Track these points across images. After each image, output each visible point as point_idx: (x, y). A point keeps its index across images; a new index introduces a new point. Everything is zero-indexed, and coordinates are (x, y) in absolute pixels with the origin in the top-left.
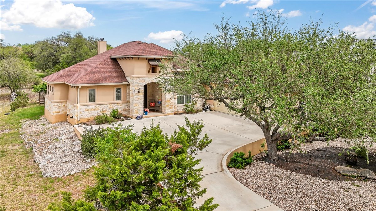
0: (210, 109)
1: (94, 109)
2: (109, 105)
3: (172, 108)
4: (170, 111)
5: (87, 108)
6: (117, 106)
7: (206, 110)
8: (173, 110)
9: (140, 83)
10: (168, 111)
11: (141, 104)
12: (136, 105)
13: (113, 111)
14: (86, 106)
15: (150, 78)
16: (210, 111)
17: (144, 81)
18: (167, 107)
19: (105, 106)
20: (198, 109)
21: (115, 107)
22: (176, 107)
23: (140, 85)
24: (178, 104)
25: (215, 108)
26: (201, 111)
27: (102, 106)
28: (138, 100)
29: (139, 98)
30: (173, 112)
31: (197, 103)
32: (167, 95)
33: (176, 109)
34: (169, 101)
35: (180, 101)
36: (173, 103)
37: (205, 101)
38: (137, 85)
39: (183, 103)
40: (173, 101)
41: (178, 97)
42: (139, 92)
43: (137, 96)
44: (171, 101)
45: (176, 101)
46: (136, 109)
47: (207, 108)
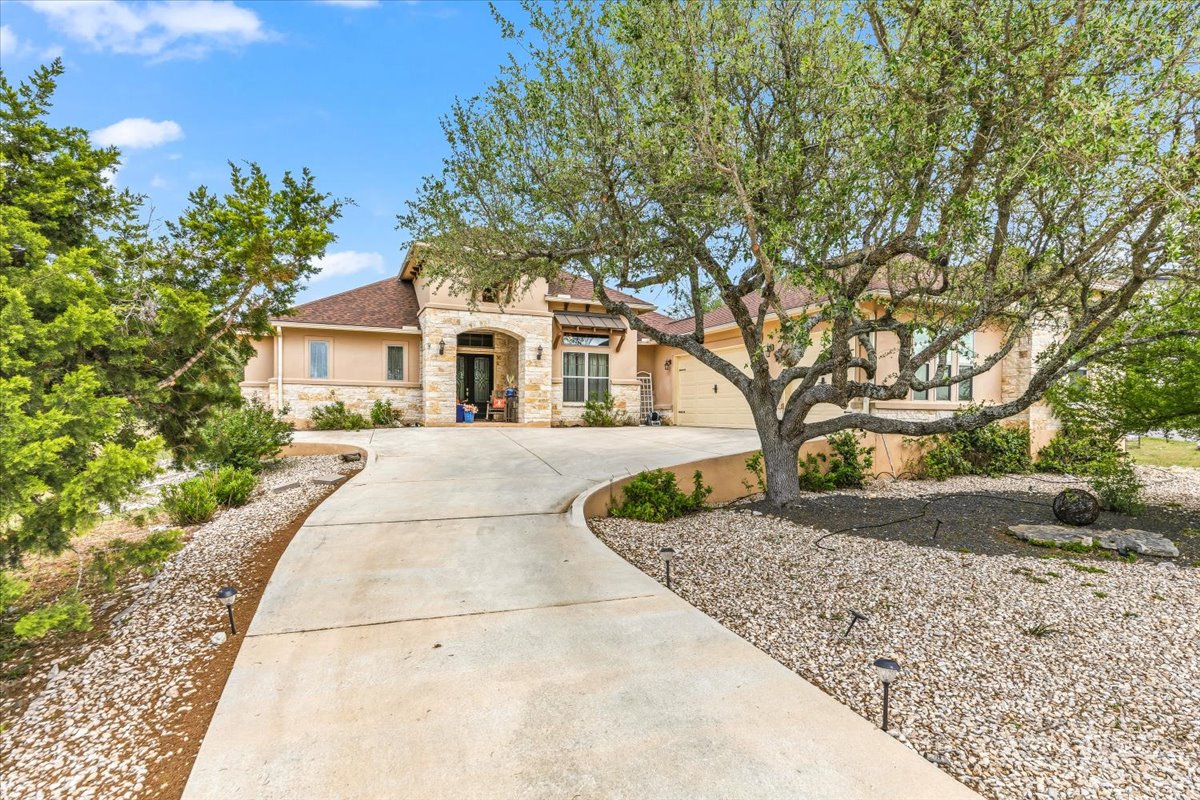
0: (662, 421)
1: (323, 396)
2: (366, 389)
3: (545, 408)
4: (538, 415)
5: (306, 391)
6: (392, 396)
7: (648, 424)
8: (546, 414)
9: (445, 326)
10: (528, 412)
11: (449, 388)
12: (435, 390)
13: (379, 405)
14: (302, 386)
15: (478, 314)
16: (662, 425)
17: (459, 322)
18: (530, 404)
19: (357, 390)
21: (385, 395)
22: (560, 408)
23: (444, 331)
24: (564, 400)
25: (675, 418)
27: (347, 389)
28: (439, 373)
29: (440, 370)
30: (549, 420)
31: (627, 404)
32: (531, 369)
33: (559, 413)
34: (535, 387)
35: (572, 393)
36: (549, 395)
37: (652, 401)
38: (436, 331)
39: (582, 400)
40: (549, 388)
41: (566, 383)
42: (441, 352)
43: (436, 363)
44: (543, 388)
45: (560, 390)
46: (432, 399)
47: (655, 417)
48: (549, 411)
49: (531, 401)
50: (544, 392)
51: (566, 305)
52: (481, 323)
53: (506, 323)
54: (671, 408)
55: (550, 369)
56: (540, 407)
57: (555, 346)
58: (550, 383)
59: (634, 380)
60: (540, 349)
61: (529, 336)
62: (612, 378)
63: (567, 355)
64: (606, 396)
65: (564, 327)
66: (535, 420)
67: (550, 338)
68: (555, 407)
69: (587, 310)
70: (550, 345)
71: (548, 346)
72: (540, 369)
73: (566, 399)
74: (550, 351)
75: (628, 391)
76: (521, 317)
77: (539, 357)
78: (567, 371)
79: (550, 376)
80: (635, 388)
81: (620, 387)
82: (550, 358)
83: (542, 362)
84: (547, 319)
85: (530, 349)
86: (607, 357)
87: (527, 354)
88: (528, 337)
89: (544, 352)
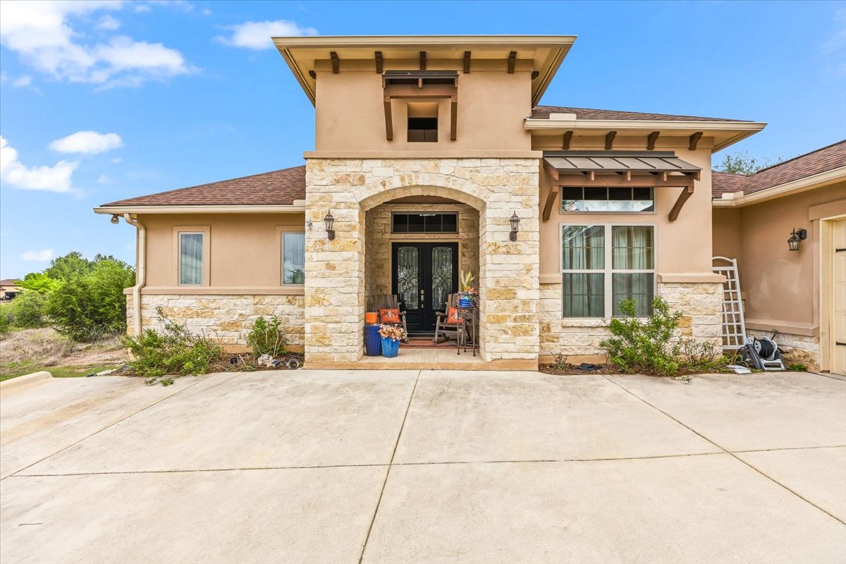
0: (785, 361)
1: (195, 310)
3: (526, 333)
4: (511, 347)
7: (753, 367)
8: (528, 349)
9: (339, 187)
10: (494, 342)
11: (344, 298)
12: (319, 302)
15: (398, 164)
16: (788, 370)
17: (362, 180)
18: (497, 326)
20: (698, 353)
22: (555, 330)
23: (337, 198)
24: (565, 315)
25: (828, 356)
26: (721, 368)
28: (328, 272)
29: (330, 267)
30: (534, 356)
31: (694, 322)
32: (497, 258)
33: (554, 339)
34: (507, 293)
35: (579, 302)
36: (533, 308)
37: (741, 312)
38: (321, 199)
39: (601, 314)
40: (535, 295)
41: (568, 281)
42: (332, 235)
43: (323, 256)
44: (521, 294)
45: (555, 296)
46: (316, 319)
47: (766, 352)
48: (534, 338)
49: (499, 320)
50: (525, 303)
51: (568, 136)
52: (403, 179)
53: (448, 177)
54: (815, 335)
55: (536, 259)
56: (516, 332)
57: (545, 216)
58: (537, 286)
59: (708, 274)
60: (515, 220)
61: (493, 197)
62: (661, 269)
63: (569, 232)
64: (651, 305)
65: (564, 174)
66: (506, 356)
67: (536, 199)
68: (546, 328)
69: (608, 145)
70: (535, 212)
71: (530, 214)
72: (514, 259)
73: (568, 311)
74: (536, 224)
75: (696, 296)
76: (477, 163)
77: (513, 237)
78: (569, 260)
79: (536, 272)
80: (711, 289)
81: (680, 289)
82: (536, 236)
83: (520, 244)
84: (529, 163)
85: (497, 222)
86: (648, 232)
87: (492, 233)
88: (490, 198)
89: (522, 227)
